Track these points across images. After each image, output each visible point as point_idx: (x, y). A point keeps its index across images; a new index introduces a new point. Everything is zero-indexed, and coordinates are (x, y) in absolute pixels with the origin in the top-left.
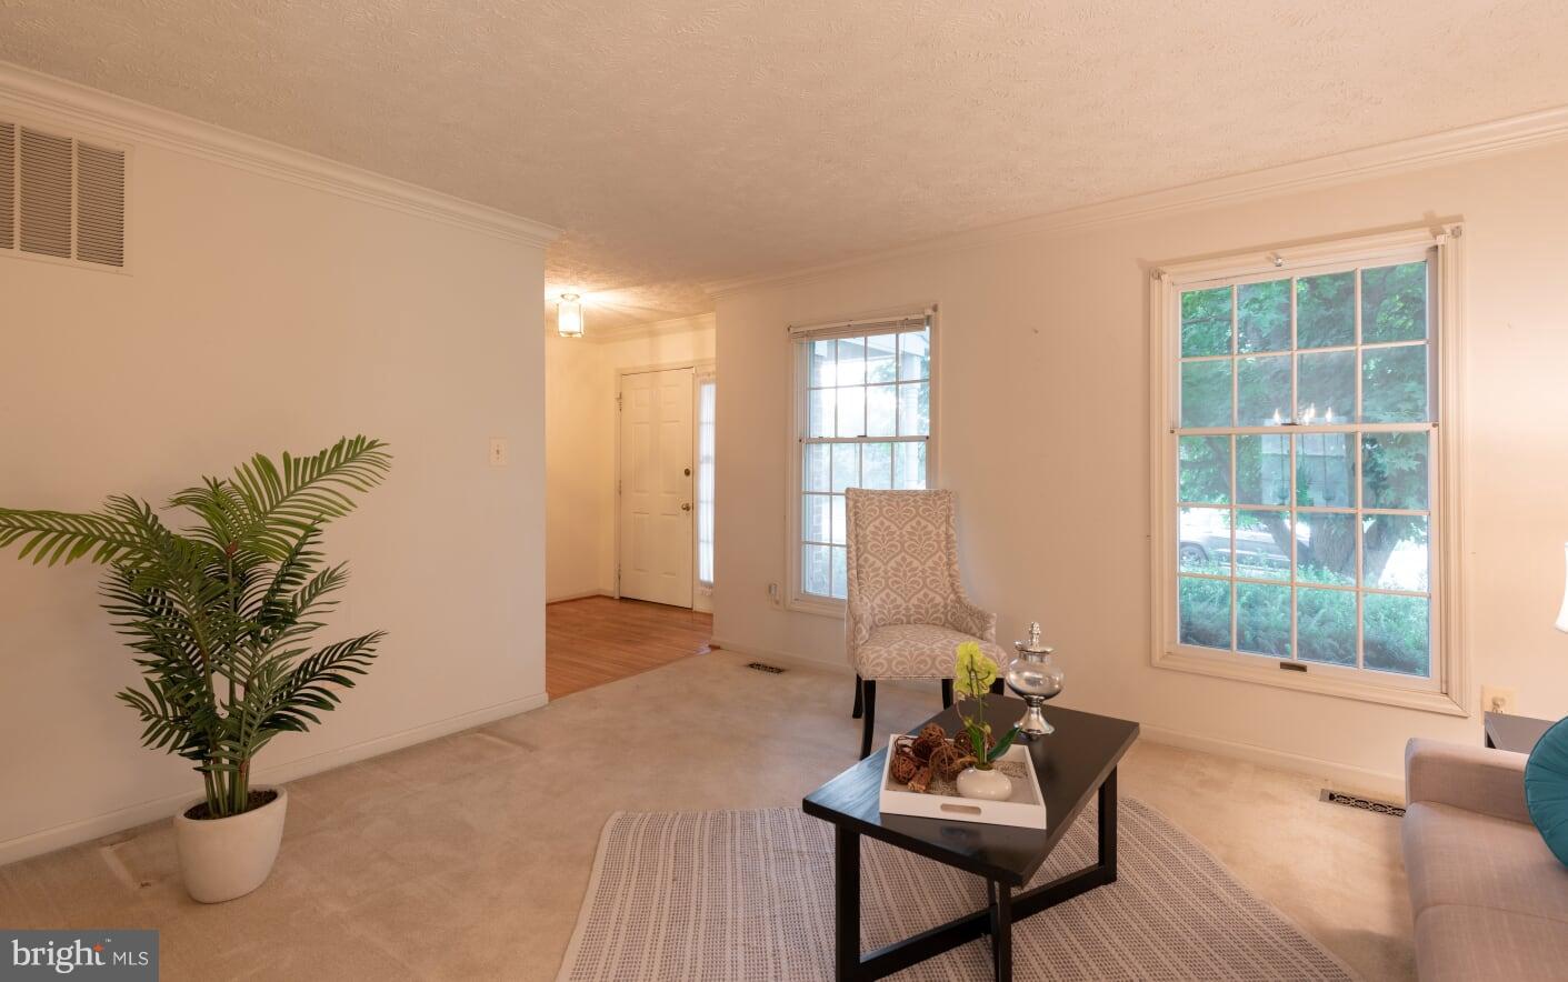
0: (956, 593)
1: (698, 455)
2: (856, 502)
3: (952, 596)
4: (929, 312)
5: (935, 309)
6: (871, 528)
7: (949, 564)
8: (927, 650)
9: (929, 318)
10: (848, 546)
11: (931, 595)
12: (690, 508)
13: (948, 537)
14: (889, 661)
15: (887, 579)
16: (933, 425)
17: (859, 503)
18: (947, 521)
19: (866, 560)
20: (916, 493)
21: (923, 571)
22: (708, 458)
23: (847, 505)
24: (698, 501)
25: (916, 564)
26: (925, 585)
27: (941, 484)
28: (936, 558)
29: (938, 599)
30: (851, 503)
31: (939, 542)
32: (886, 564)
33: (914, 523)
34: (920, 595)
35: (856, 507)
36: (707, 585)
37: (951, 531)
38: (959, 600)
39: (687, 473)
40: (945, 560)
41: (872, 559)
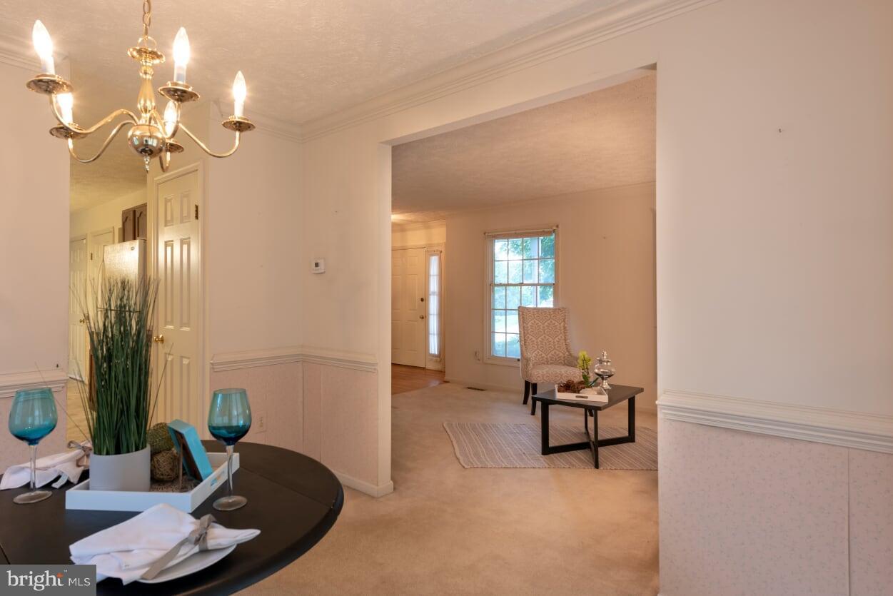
0: (569, 352)
1: (429, 291)
2: (523, 312)
3: (567, 353)
4: (555, 228)
5: (557, 226)
6: (530, 324)
7: (565, 340)
8: (558, 371)
9: (554, 231)
10: (520, 334)
11: (557, 353)
12: (424, 318)
13: (565, 328)
14: (543, 375)
15: (538, 345)
16: (556, 277)
17: (523, 313)
18: (564, 321)
19: (528, 338)
20: (549, 309)
21: (554, 342)
22: (434, 293)
23: (519, 314)
24: (429, 314)
25: (550, 339)
26: (555, 348)
27: (560, 305)
28: (559, 337)
29: (561, 354)
30: (521, 313)
31: (561, 330)
32: (537, 339)
33: (549, 322)
34: (553, 353)
35: (523, 315)
36: (434, 355)
37: (566, 325)
38: (570, 355)
39: (422, 300)
40: (563, 338)
41: (531, 337)
